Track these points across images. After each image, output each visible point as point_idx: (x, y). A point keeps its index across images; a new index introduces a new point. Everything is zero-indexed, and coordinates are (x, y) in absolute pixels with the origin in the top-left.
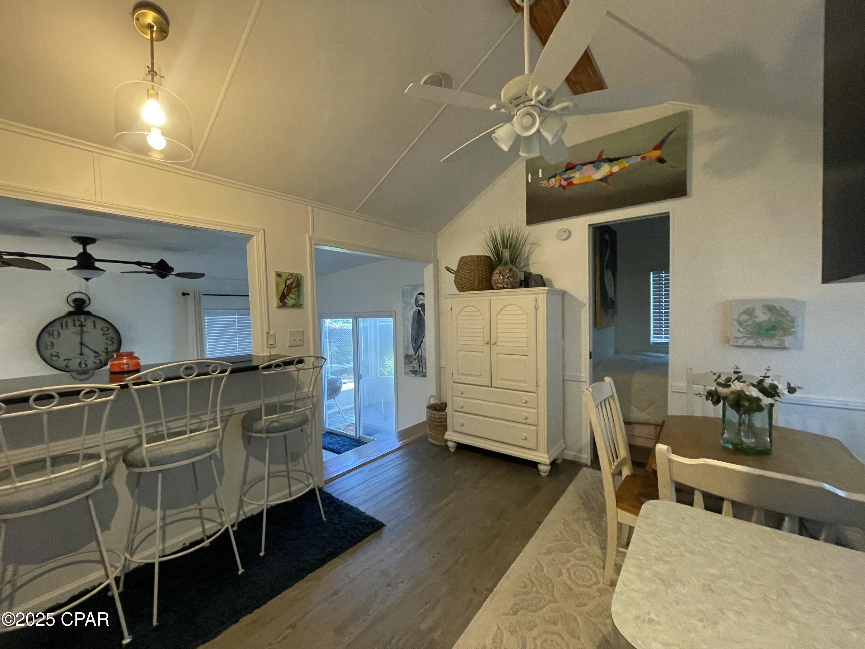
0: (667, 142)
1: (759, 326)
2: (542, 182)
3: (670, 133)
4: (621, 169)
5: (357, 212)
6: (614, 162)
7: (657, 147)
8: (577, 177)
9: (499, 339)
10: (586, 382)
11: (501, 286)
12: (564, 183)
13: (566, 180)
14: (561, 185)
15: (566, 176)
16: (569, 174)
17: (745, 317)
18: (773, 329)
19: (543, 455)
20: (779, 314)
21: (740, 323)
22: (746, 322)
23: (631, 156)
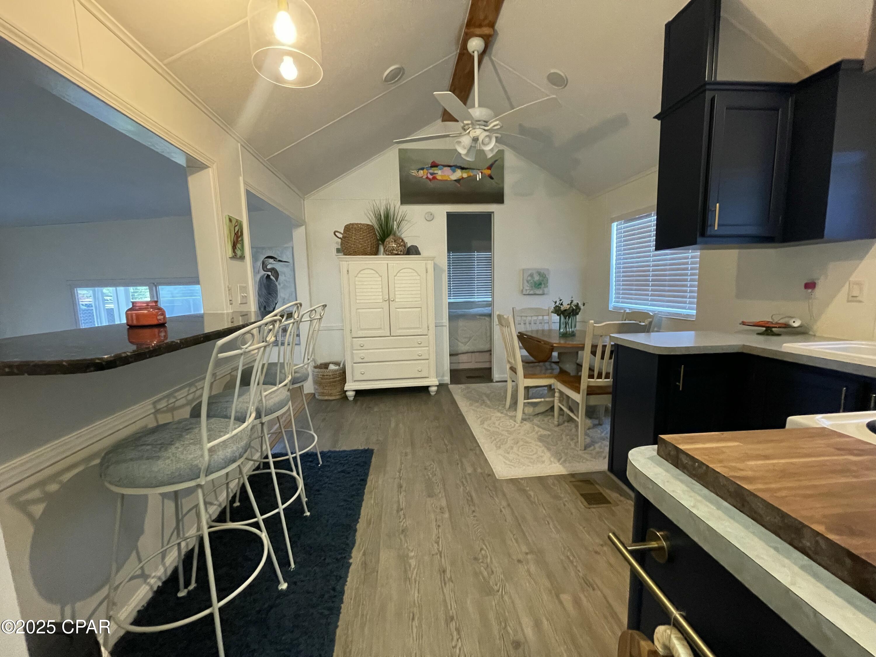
0: (494, 166)
1: (535, 283)
2: (413, 171)
3: (496, 161)
4: (468, 177)
5: (267, 160)
6: (464, 170)
7: (489, 168)
8: (440, 174)
9: (397, 296)
10: (446, 326)
11: (396, 252)
12: (430, 177)
13: (432, 174)
14: (427, 178)
15: (431, 171)
16: (434, 170)
17: (529, 278)
18: (540, 284)
19: (434, 380)
20: (543, 276)
21: (528, 282)
22: (530, 280)
23: (474, 169)
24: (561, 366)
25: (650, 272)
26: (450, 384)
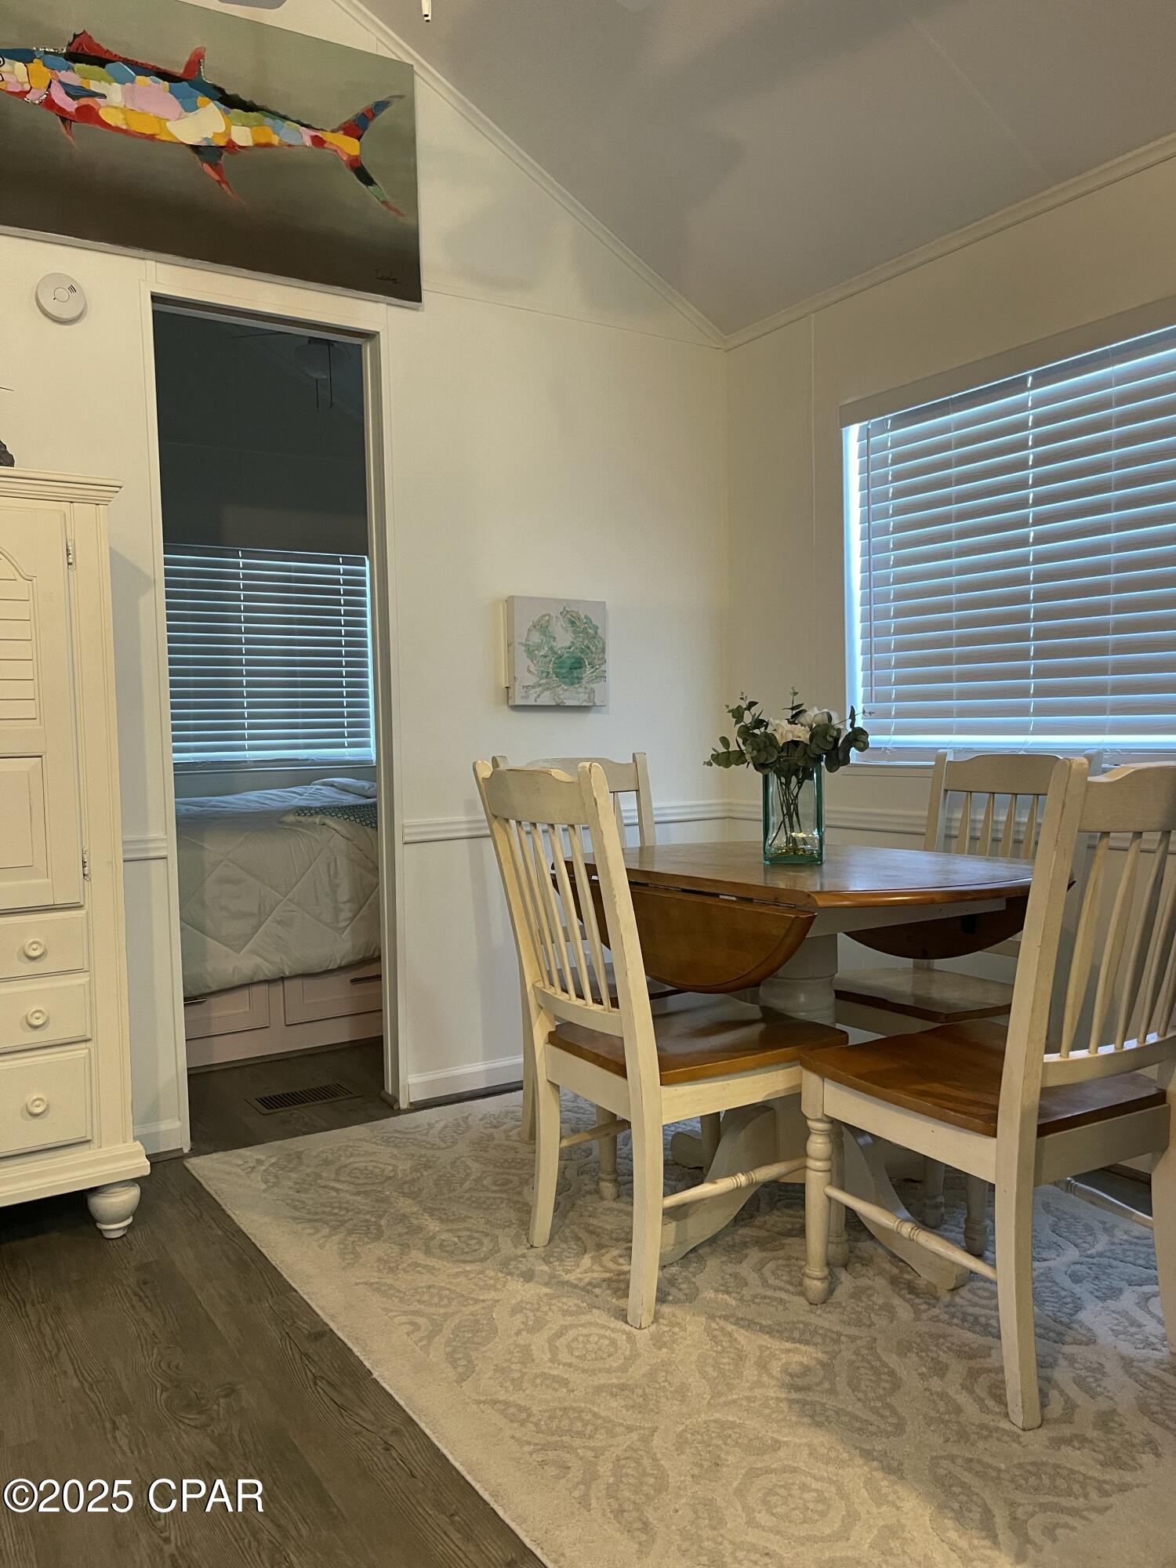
0: (373, 126)
1: (559, 660)
3: (381, 106)
4: (257, 146)
6: (238, 112)
7: (355, 128)
8: (115, 98)
10: (168, 859)
12: (67, 103)
13: (70, 91)
15: (66, 75)
16: (84, 77)
18: (578, 665)
19: (121, 1148)
20: (585, 631)
21: (530, 652)
22: (539, 647)
23: (285, 118)
24: (777, 1003)
25: (1028, 601)
26: (196, 1151)
